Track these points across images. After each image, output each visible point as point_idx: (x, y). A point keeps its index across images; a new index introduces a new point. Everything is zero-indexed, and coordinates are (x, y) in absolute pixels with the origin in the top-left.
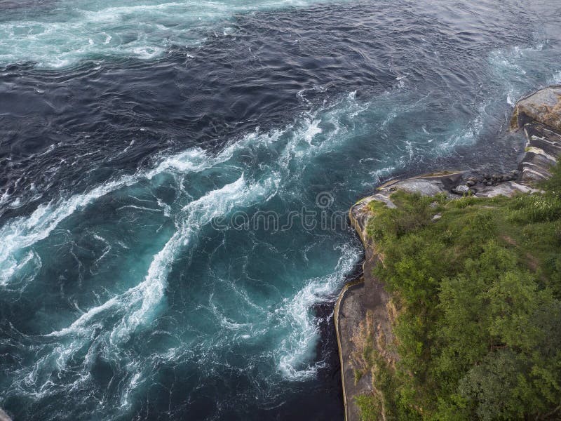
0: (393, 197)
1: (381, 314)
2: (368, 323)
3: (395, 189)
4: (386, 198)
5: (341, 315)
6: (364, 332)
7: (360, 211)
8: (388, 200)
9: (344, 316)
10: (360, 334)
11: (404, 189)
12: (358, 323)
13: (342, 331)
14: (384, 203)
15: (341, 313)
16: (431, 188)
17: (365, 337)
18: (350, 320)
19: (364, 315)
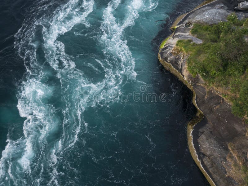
0: (194, 32)
1: (244, 143)
2: (235, 155)
3: (190, 24)
4: (188, 35)
5: (202, 156)
6: (236, 165)
7: (171, 54)
8: (191, 36)
9: (204, 155)
10: (232, 167)
11: (199, 22)
12: (225, 158)
13: (210, 170)
14: (190, 41)
15: (199, 153)
16: (219, 13)
17: (240, 169)
18: (216, 158)
19: (226, 149)
